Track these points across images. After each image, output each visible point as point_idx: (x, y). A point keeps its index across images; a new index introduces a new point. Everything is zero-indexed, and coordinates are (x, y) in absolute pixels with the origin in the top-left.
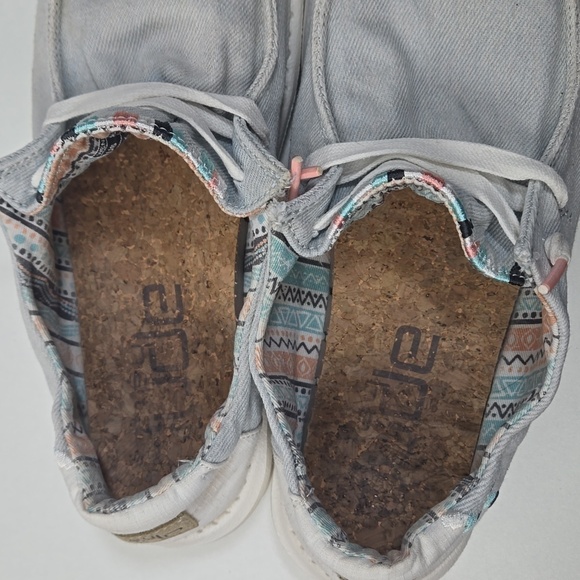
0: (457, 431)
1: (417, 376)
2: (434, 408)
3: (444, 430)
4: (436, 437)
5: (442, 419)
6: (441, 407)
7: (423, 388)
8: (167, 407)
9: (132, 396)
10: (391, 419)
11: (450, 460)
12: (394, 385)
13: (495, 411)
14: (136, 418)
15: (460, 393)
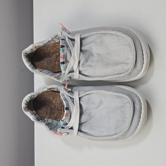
0: (55, 116)
1: (63, 109)
2: (58, 112)
3: (56, 114)
4: (55, 113)
5: (57, 114)
6: (59, 113)
7: (61, 110)
8: (52, 58)
9: (54, 52)
10: (57, 105)
11: (52, 115)
12: (61, 105)
13: (57, 123)
14: (50, 53)
15: (60, 117)
